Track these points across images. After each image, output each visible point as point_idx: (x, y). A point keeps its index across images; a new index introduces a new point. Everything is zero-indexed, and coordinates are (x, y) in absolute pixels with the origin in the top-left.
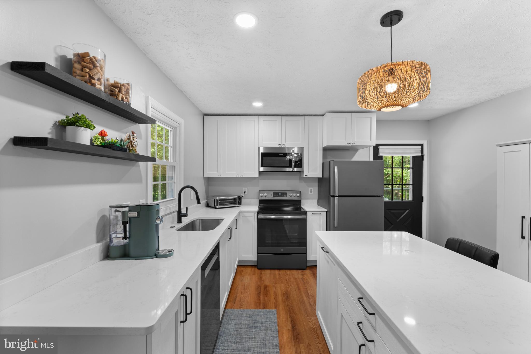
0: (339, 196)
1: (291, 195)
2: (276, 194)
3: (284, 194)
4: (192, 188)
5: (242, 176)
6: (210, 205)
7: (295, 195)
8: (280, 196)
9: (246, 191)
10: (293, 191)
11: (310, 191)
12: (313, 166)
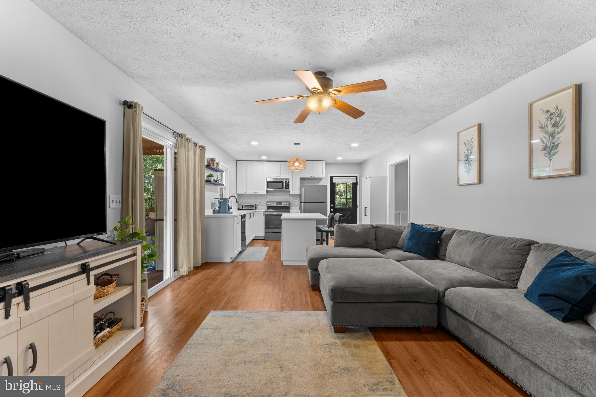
0: (304, 203)
1: (284, 204)
2: (276, 203)
3: (280, 203)
4: (234, 197)
5: (257, 193)
6: (240, 208)
7: (286, 204)
9: (260, 202)
10: (285, 202)
11: (295, 202)
12: (295, 188)
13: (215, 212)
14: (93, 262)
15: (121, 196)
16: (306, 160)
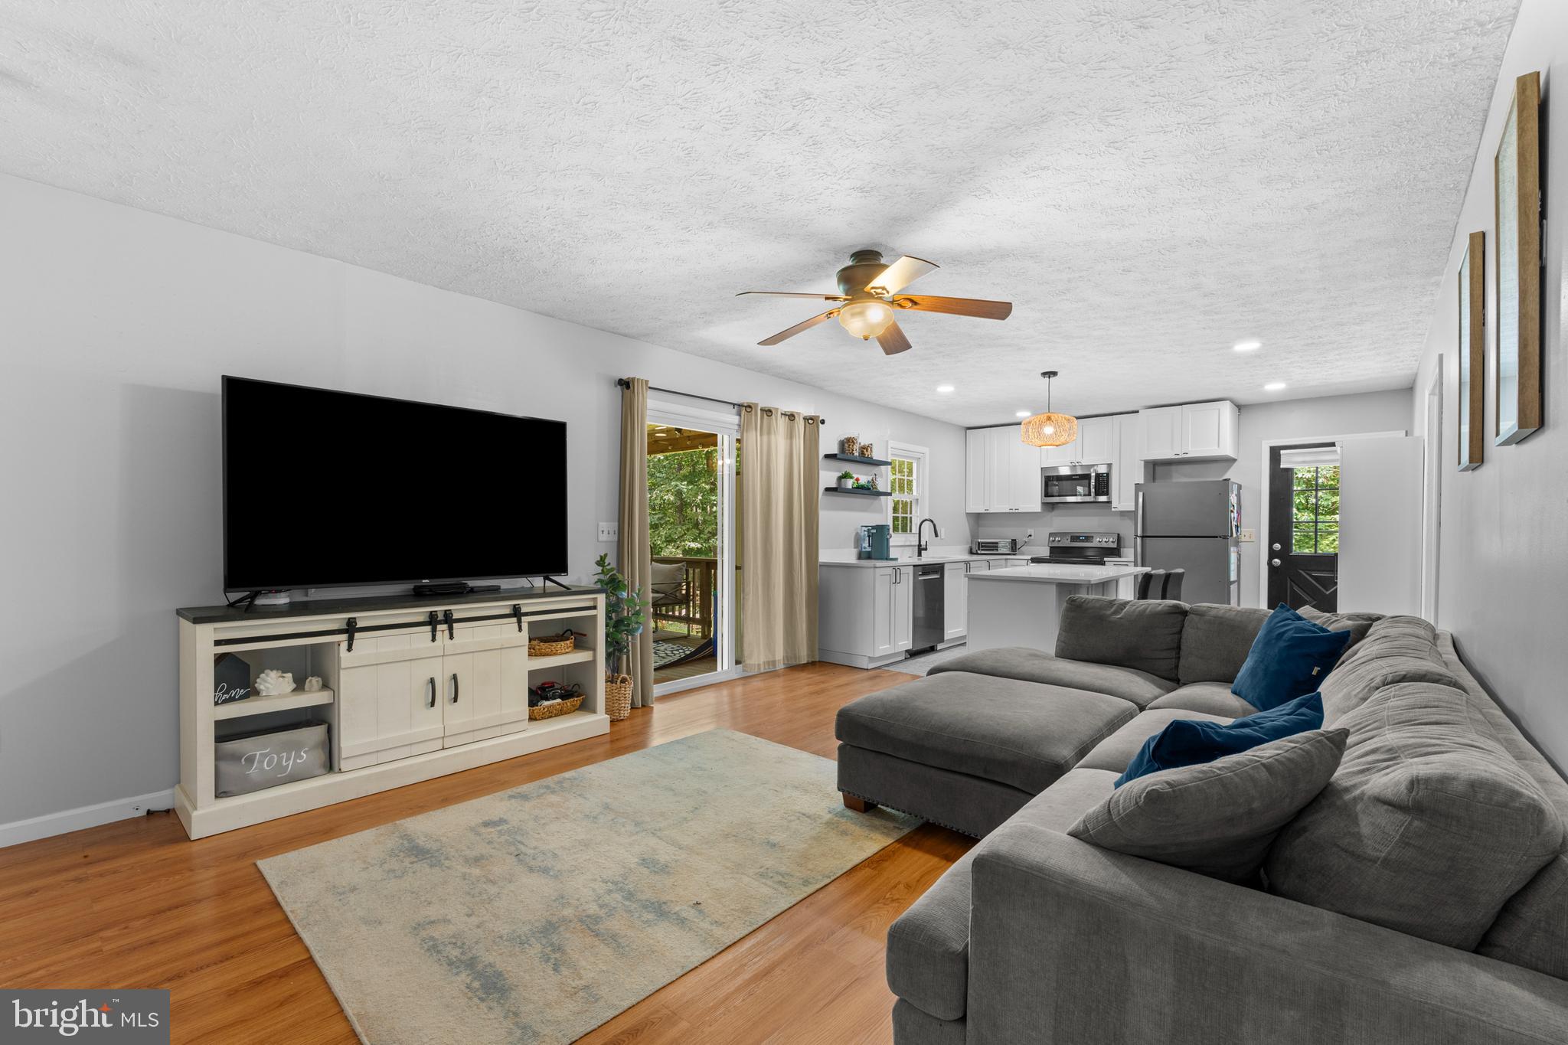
0: (1143, 537)
1: (1099, 539)
2: (1075, 538)
3: (1088, 538)
4: (932, 522)
5: (1017, 511)
7: (1106, 540)
8: (1083, 541)
9: (1032, 534)
10: (1103, 535)
12: (1123, 496)
13: (862, 556)
14: (526, 605)
15: (617, 524)
16: (1077, 418)
